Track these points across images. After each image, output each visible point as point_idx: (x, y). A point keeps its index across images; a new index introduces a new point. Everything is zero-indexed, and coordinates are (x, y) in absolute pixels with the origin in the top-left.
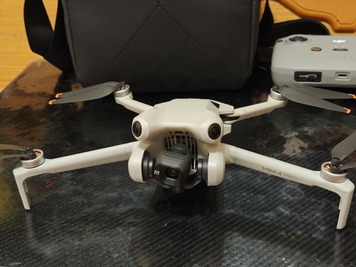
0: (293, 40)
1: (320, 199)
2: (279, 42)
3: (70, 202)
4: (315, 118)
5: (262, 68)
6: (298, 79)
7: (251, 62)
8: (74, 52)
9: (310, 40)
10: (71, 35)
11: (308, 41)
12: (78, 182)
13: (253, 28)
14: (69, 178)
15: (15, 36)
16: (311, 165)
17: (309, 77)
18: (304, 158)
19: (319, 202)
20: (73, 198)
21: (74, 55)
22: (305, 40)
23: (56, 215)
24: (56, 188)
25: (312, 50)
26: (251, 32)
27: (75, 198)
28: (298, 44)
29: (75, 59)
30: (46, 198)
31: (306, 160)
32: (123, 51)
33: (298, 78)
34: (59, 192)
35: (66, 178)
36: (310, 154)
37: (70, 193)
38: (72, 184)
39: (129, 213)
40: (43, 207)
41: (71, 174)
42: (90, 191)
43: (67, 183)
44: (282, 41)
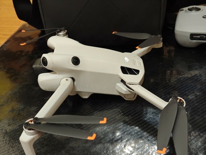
0: (190, 10)
1: (202, 132)
2: (181, 11)
4: (203, 66)
5: (170, 28)
6: (193, 39)
7: (161, 26)
8: (44, 21)
9: (203, 10)
10: (42, 10)
11: (201, 10)
13: (162, 4)
16: (198, 104)
17: (200, 37)
18: (193, 99)
19: (201, 134)
21: (45, 23)
22: (198, 9)
25: (203, 17)
26: (161, 6)
28: (194, 13)
31: (194, 99)
32: (75, 20)
33: (193, 37)
36: (198, 95)
44: (183, 10)
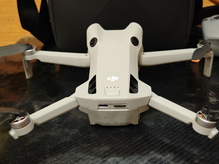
0: (216, 18)
3: (59, 142)
12: (64, 125)
14: (57, 122)
15: (9, 20)
20: (62, 138)
23: (48, 153)
24: (47, 130)
27: (63, 139)
29: (56, 32)
30: (39, 139)
34: (50, 134)
35: (54, 121)
37: (59, 134)
38: (60, 127)
39: (111, 151)
40: (37, 147)
41: (58, 118)
42: (75, 133)
43: (55, 126)
